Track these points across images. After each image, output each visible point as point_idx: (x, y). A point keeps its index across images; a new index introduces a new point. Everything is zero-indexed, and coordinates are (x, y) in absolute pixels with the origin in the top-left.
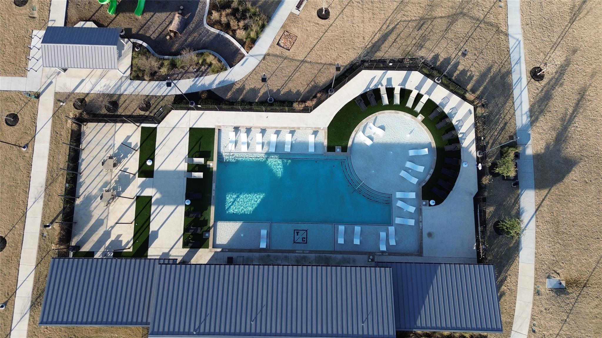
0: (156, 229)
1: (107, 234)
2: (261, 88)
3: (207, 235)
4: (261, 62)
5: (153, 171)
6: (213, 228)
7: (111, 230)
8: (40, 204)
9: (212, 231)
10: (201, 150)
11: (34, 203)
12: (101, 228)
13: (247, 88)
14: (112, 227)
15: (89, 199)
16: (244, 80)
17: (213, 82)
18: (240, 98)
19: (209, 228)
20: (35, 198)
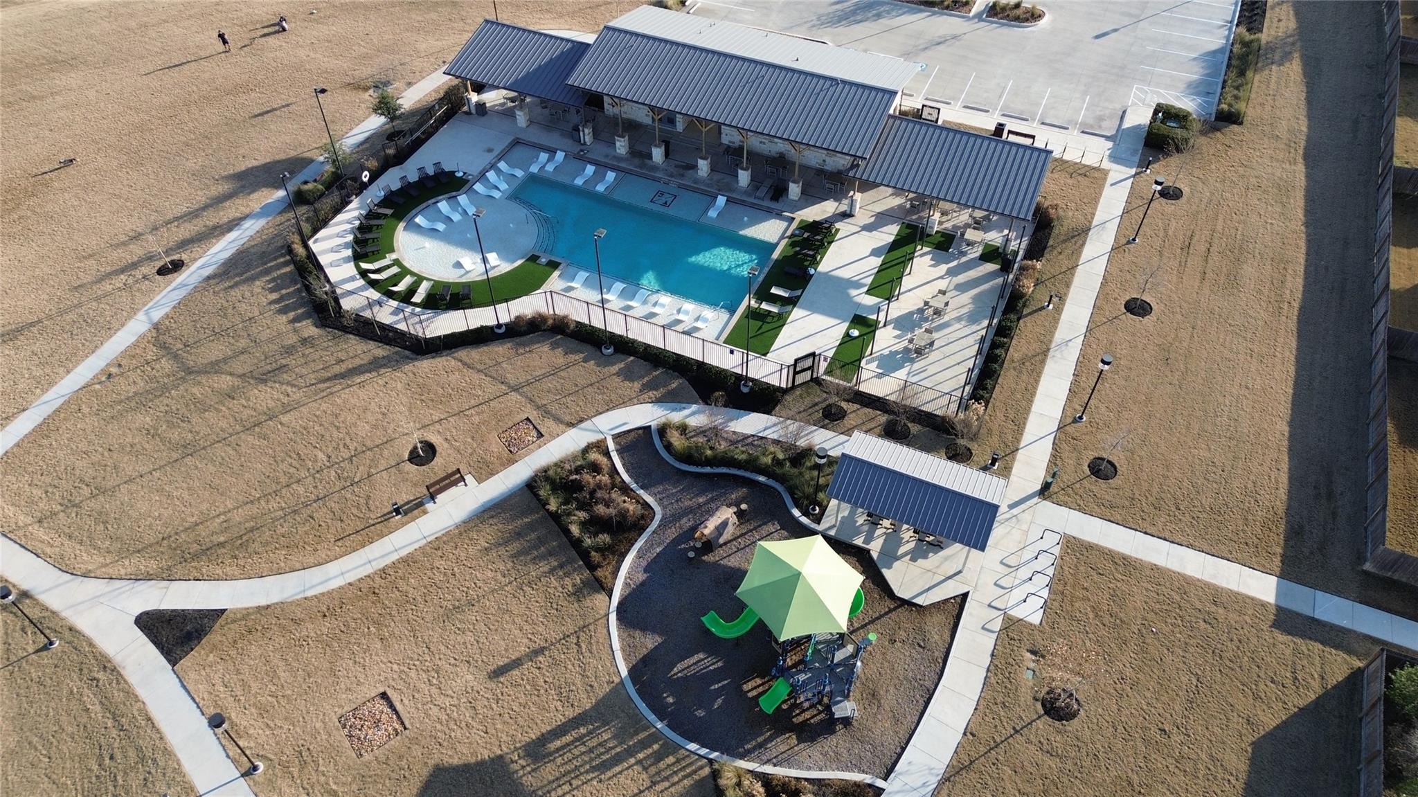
0: (872, 258)
1: (951, 273)
2: (614, 375)
3: (797, 232)
4: (590, 418)
5: (852, 322)
6: (787, 235)
7: (945, 275)
8: (1060, 335)
9: (789, 233)
10: (761, 323)
11: (1070, 340)
12: (962, 281)
13: (637, 385)
14: (942, 277)
15: (972, 318)
16: (635, 400)
17: (693, 414)
18: (658, 372)
19: (790, 237)
20: (1067, 345)
